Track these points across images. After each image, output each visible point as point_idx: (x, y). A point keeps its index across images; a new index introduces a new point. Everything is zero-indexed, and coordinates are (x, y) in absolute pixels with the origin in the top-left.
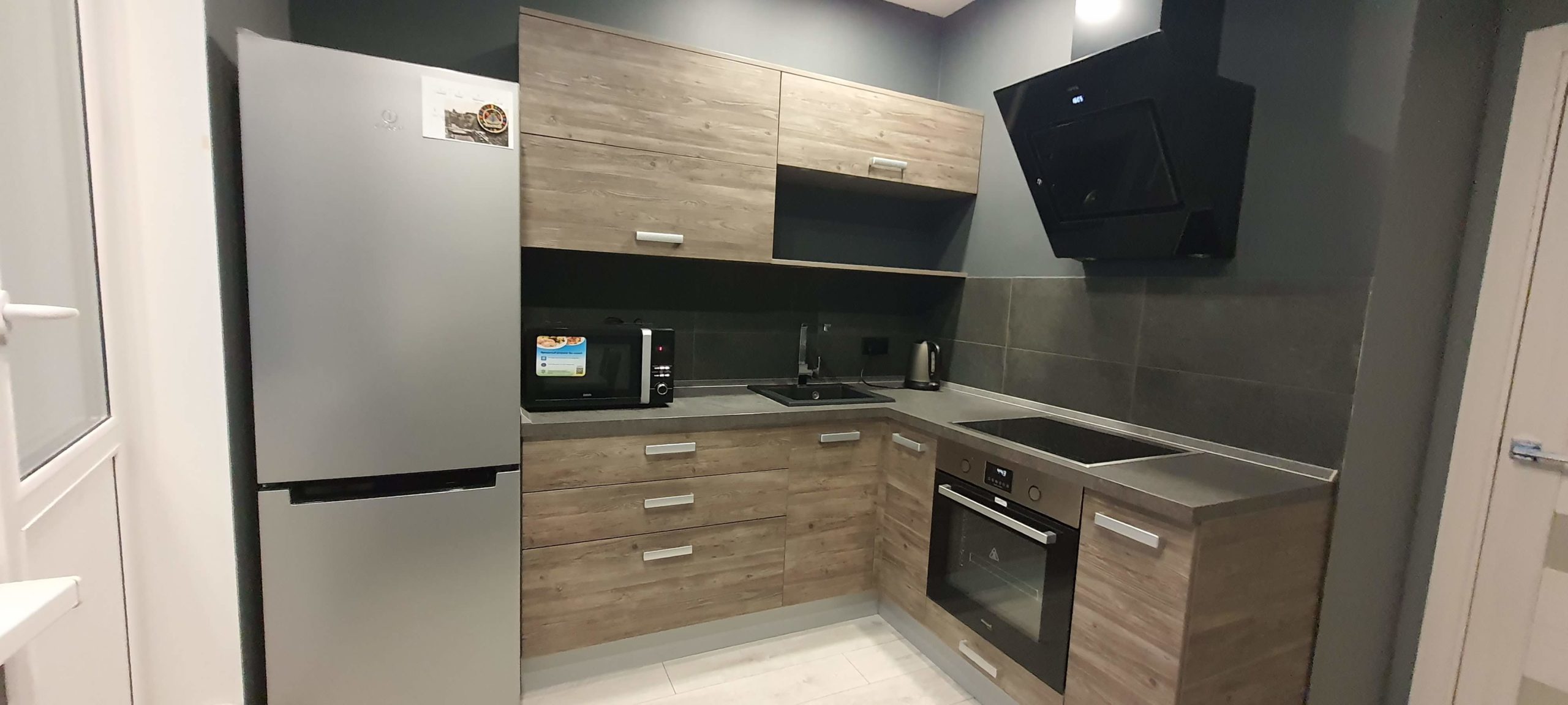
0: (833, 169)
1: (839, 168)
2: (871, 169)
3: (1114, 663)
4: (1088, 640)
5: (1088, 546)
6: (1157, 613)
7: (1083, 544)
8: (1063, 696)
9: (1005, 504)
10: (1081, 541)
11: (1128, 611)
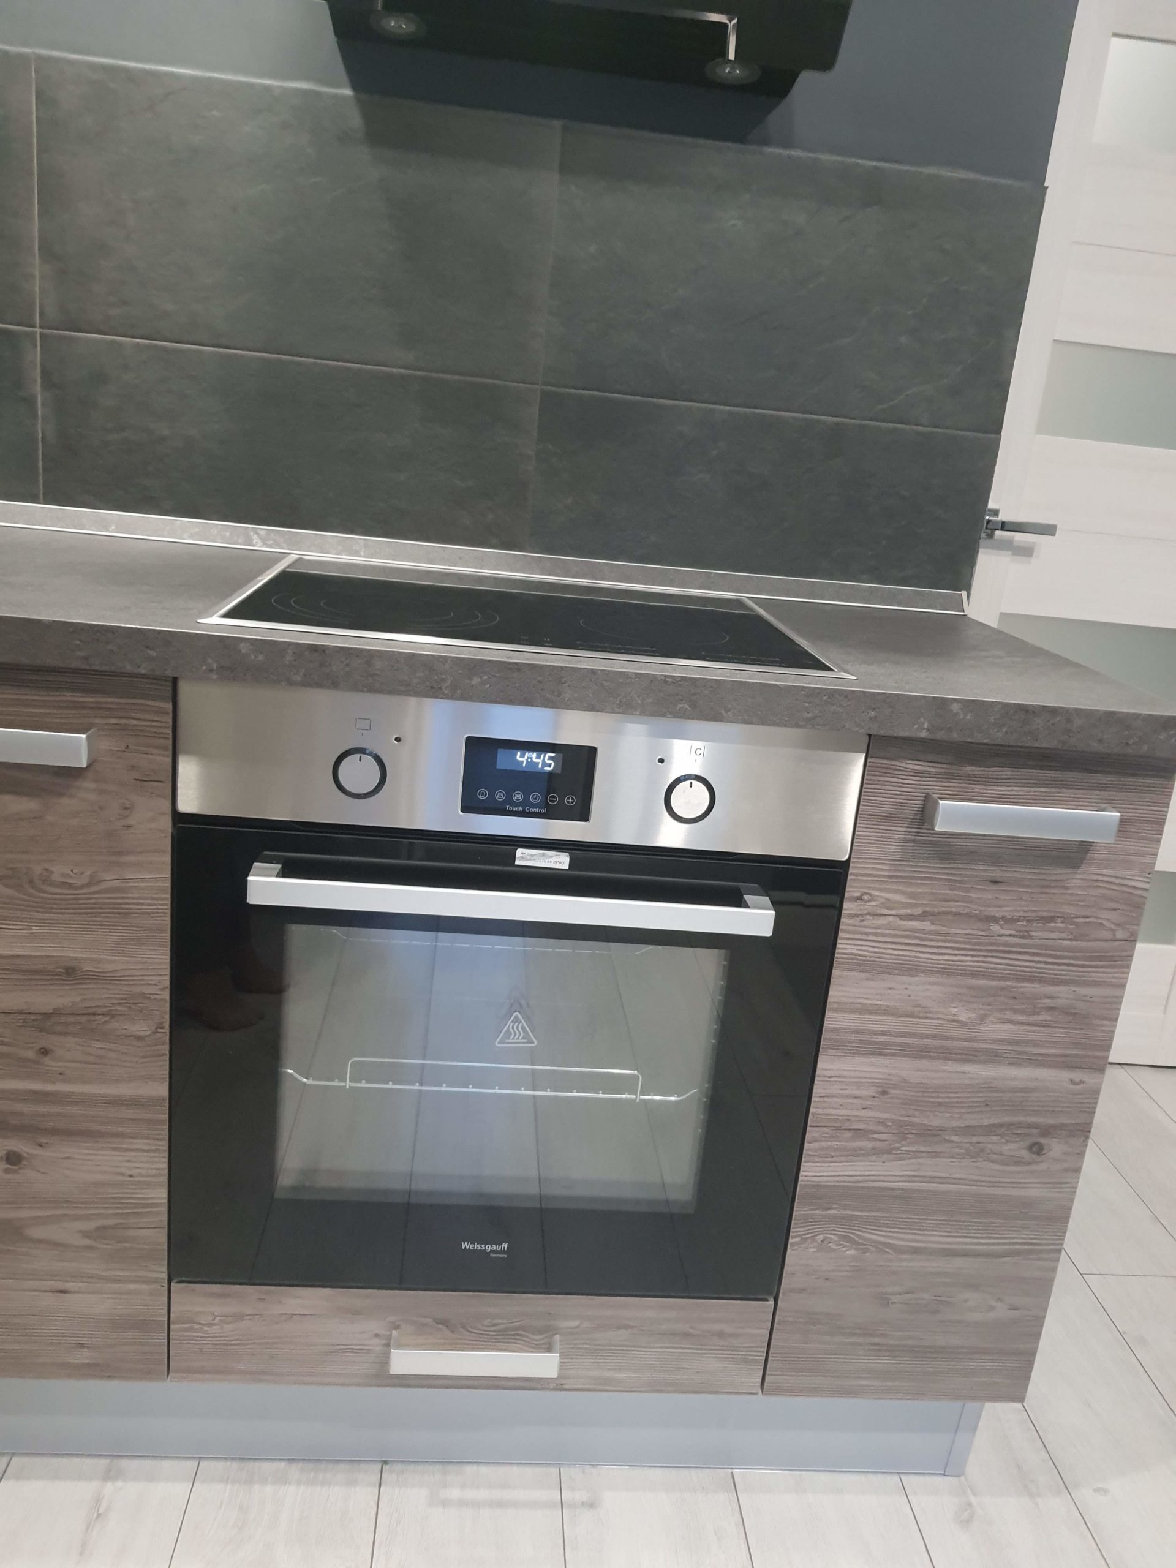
3: (935, 1155)
4: (860, 1134)
5: (873, 898)
6: (1063, 994)
7: (859, 899)
8: (772, 1302)
9: (560, 861)
10: (851, 891)
11: (983, 1018)
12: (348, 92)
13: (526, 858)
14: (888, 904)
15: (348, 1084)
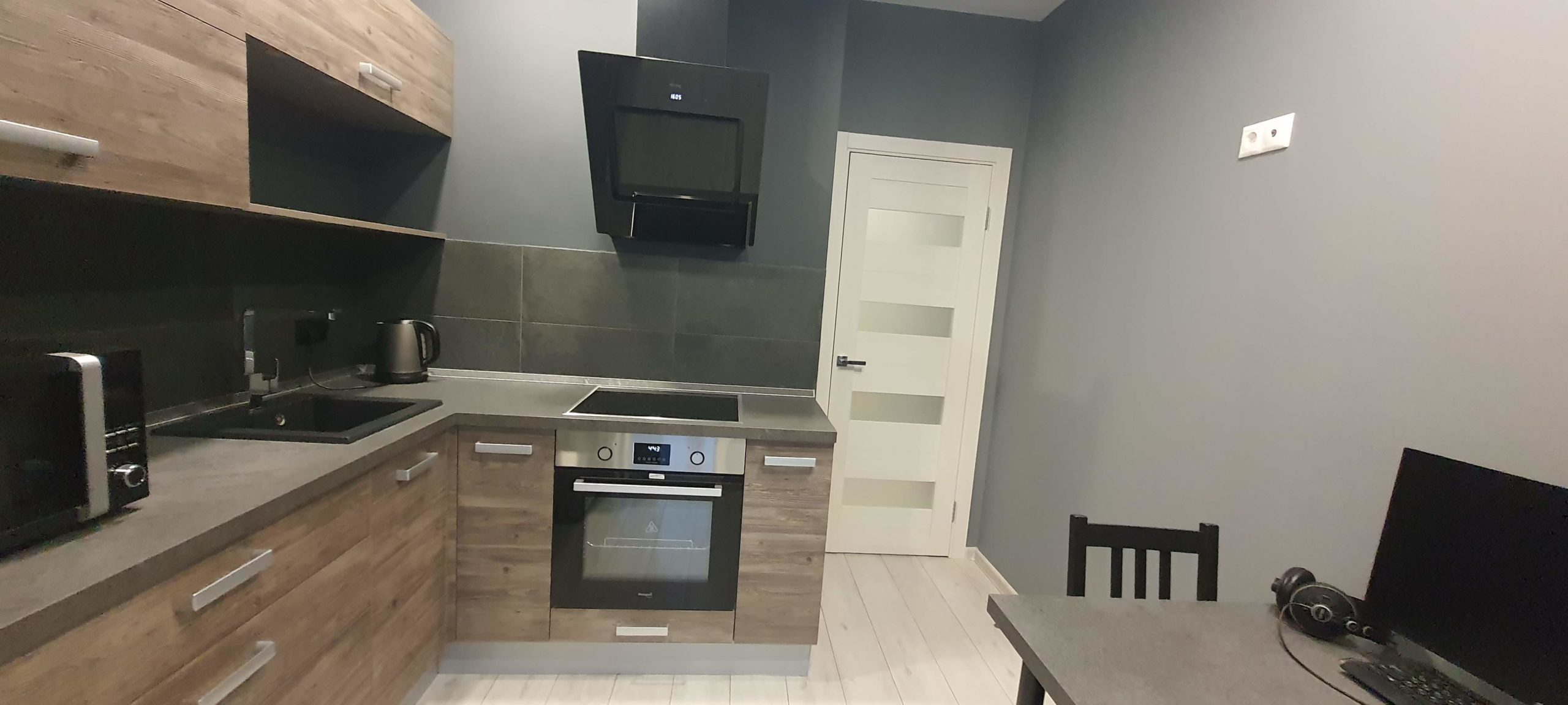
0: (319, 65)
1: (327, 67)
2: (362, 78)
3: (779, 562)
4: (757, 556)
5: (752, 485)
6: (811, 512)
7: (748, 485)
8: (734, 611)
9: (662, 477)
10: (746, 483)
11: (788, 519)
12: (615, 253)
13: (652, 476)
14: (757, 487)
15: (605, 546)
